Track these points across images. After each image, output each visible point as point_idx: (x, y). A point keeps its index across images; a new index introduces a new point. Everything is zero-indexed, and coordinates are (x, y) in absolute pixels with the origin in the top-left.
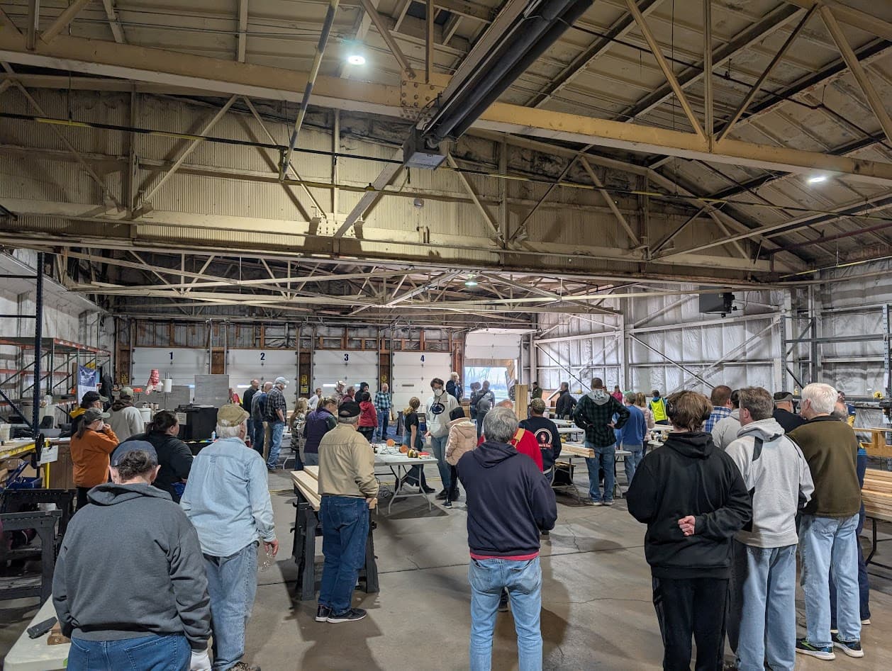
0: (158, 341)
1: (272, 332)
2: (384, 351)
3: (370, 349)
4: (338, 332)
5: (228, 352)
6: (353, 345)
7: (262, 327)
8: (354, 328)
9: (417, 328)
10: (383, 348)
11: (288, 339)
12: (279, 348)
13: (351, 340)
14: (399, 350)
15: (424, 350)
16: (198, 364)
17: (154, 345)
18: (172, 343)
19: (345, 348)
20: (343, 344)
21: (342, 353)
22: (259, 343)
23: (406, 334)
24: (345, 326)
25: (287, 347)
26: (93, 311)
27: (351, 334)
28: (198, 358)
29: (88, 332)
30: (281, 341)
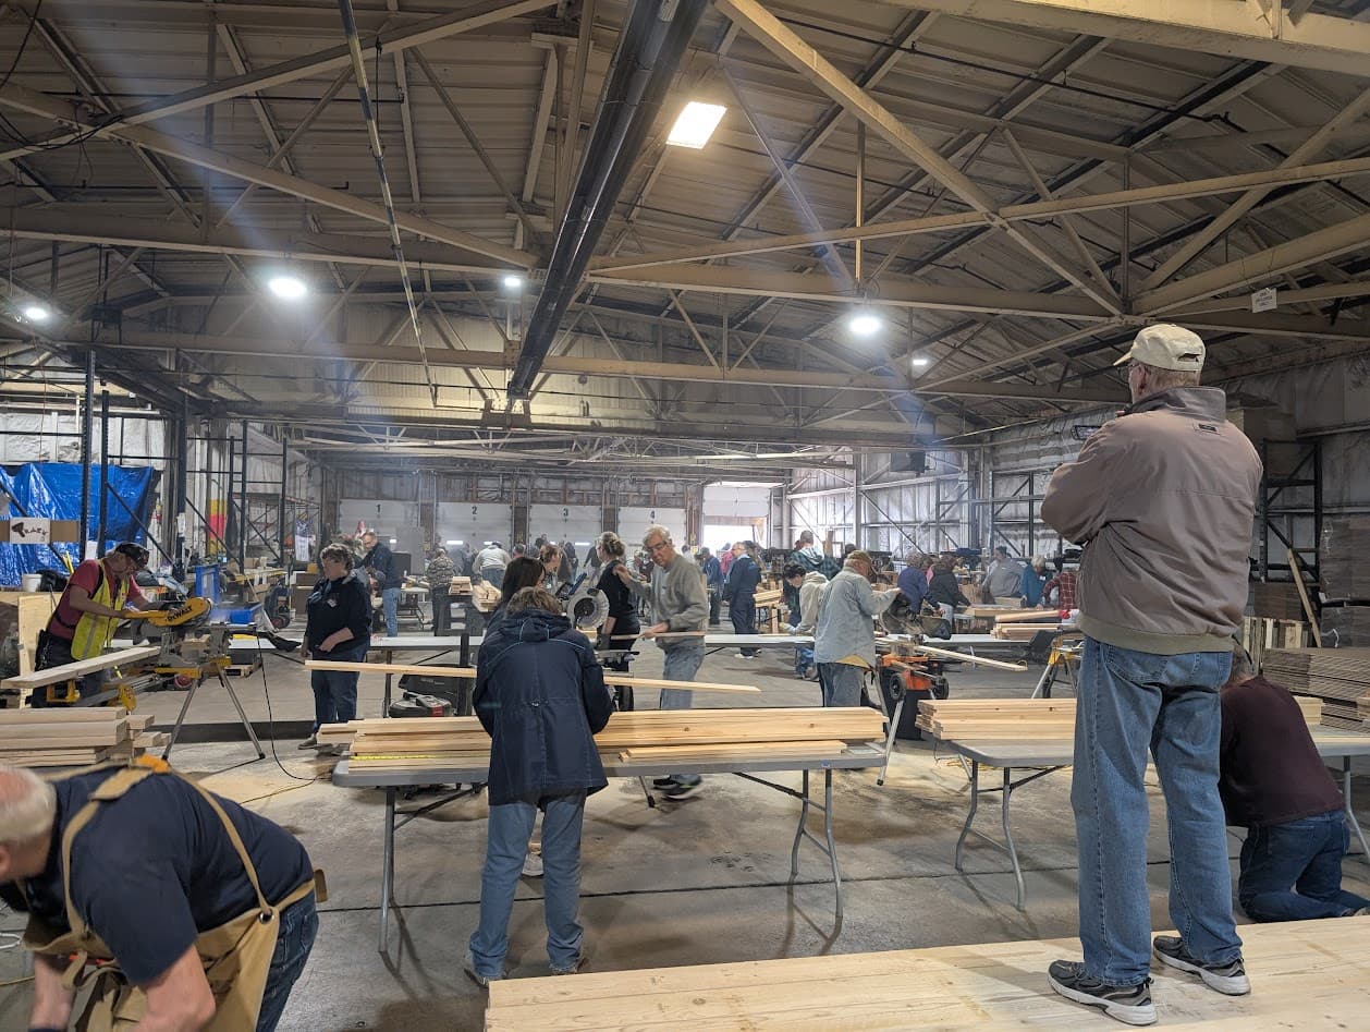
0: (366, 493)
1: (485, 483)
2: (608, 506)
3: (593, 504)
4: (558, 484)
5: (437, 505)
6: (573, 499)
7: (475, 478)
8: (576, 480)
9: (647, 480)
10: (608, 501)
11: (503, 492)
12: (493, 501)
13: (572, 493)
14: (626, 505)
15: (655, 506)
16: (406, 517)
17: (361, 497)
18: (380, 496)
19: (565, 503)
20: (563, 498)
21: (561, 508)
22: (471, 496)
23: (635, 488)
24: (564, 478)
25: (501, 500)
26: (302, 463)
27: (573, 486)
28: (406, 513)
29: (298, 483)
30: (495, 494)
